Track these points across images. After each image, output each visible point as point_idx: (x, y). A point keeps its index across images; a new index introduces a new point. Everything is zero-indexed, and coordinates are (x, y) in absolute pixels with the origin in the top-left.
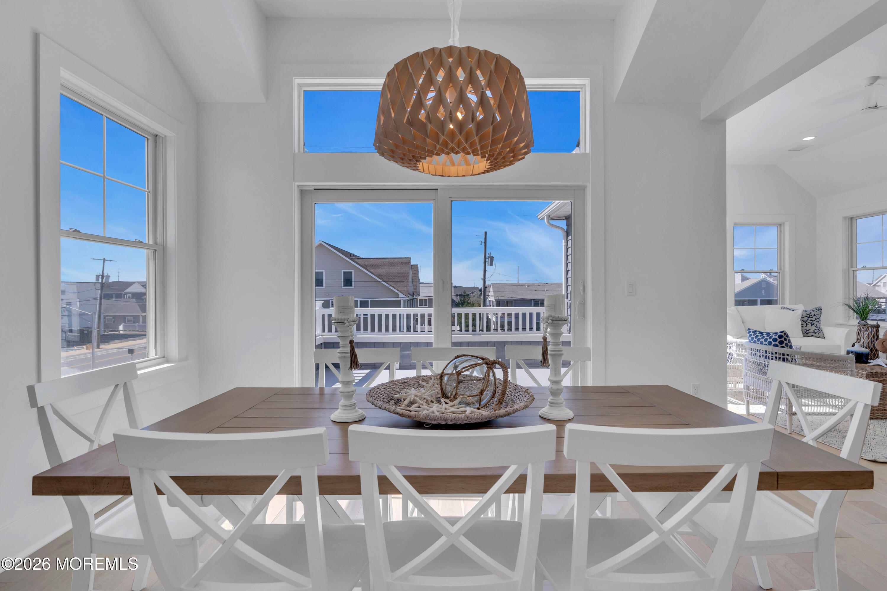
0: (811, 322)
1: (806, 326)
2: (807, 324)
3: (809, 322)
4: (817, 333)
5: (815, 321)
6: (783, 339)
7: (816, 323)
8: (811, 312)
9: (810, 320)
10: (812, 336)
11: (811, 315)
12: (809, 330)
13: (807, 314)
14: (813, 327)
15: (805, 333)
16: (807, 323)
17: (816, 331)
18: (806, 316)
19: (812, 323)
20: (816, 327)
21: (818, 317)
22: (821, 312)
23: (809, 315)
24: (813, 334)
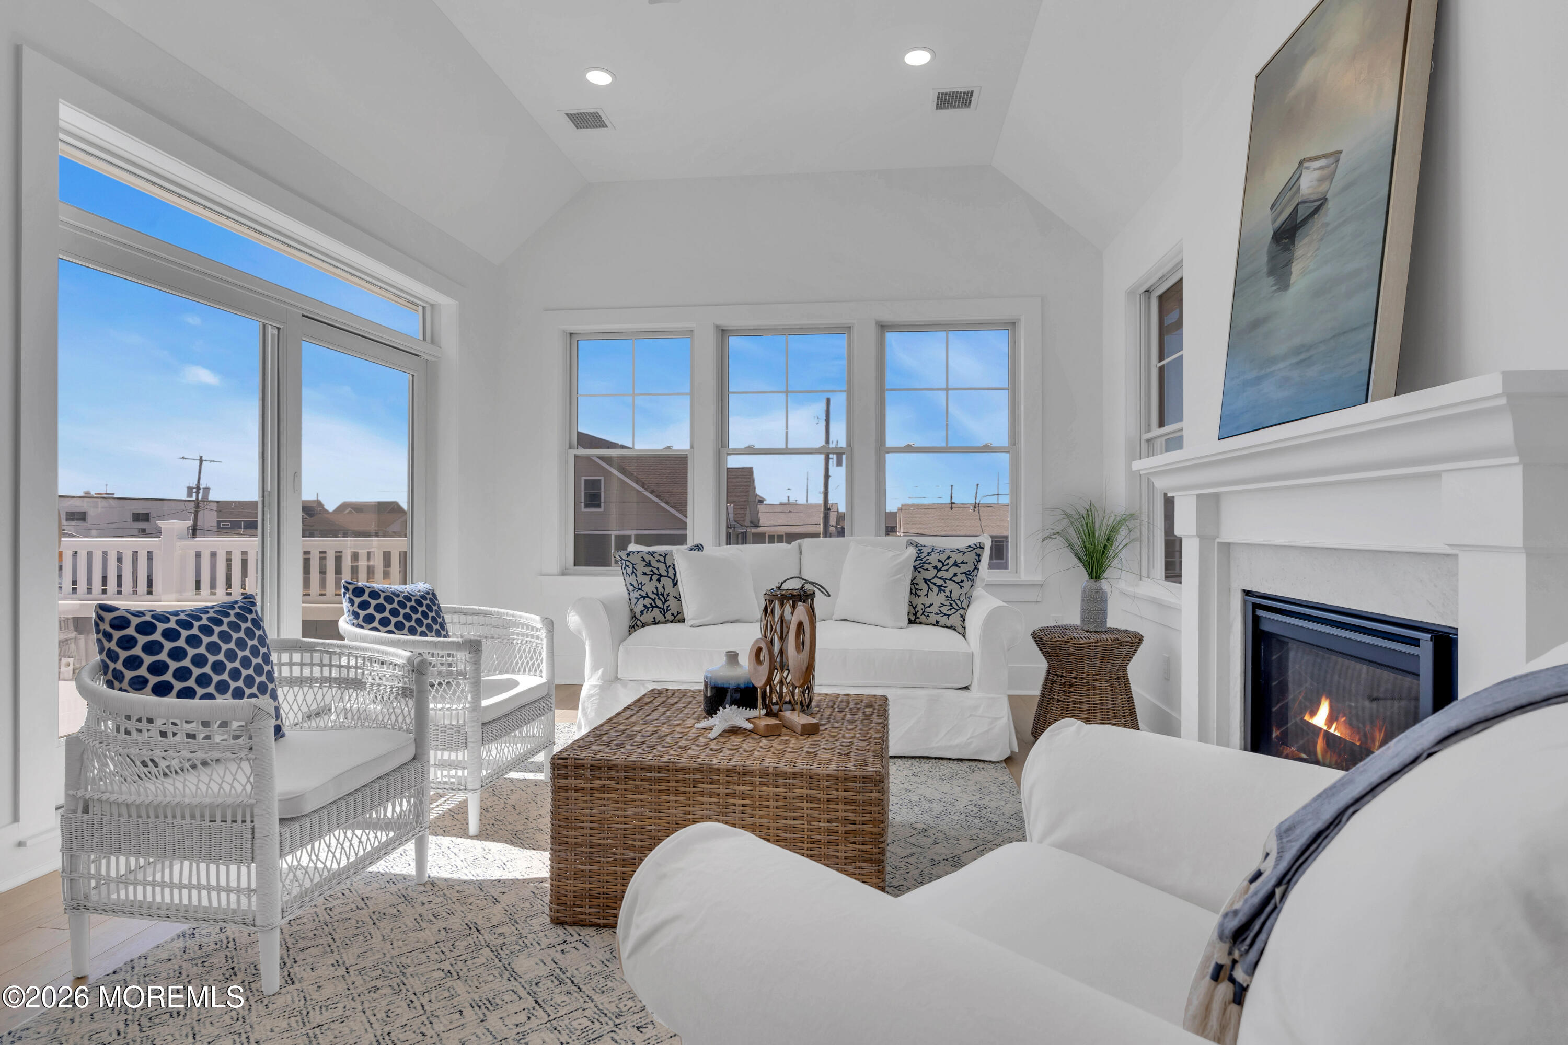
0: (941, 582)
1: (927, 595)
2: (929, 588)
3: (935, 584)
4: (945, 615)
5: (950, 580)
7: (951, 586)
8: (951, 554)
9: (940, 578)
10: (934, 622)
11: (948, 564)
12: (931, 605)
13: (939, 561)
14: (942, 598)
16: (932, 586)
17: (944, 609)
18: (935, 567)
19: (941, 585)
20: (949, 597)
21: (967, 567)
22: (979, 556)
23: (943, 563)
24: (938, 618)
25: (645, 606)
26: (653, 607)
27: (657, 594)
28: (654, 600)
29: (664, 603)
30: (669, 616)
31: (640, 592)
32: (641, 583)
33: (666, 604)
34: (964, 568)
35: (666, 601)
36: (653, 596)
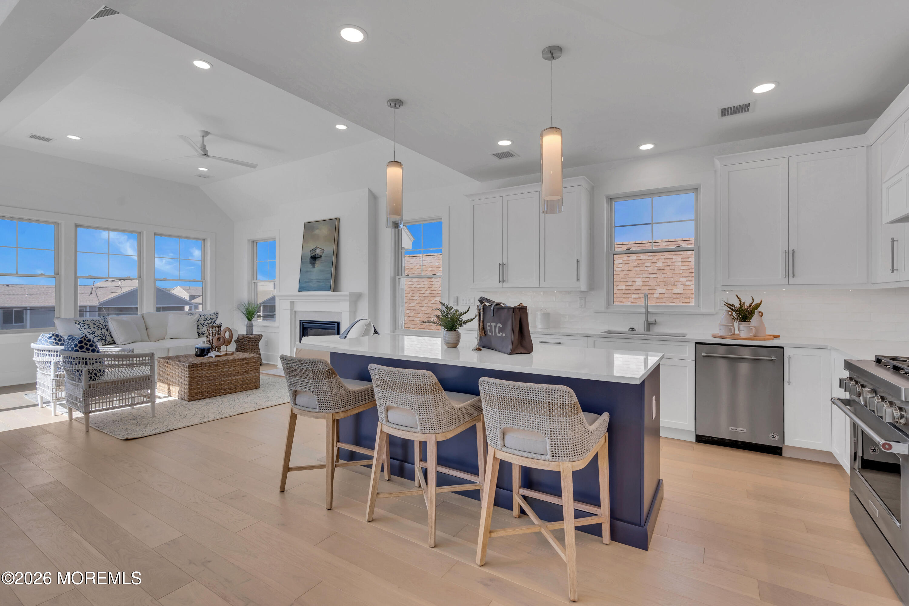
1: (203, 328)
2: (203, 326)
3: (205, 325)
5: (210, 323)
8: (208, 316)
11: (208, 319)
13: (205, 318)
15: (201, 334)
16: (204, 325)
18: (204, 320)
21: (215, 317)
22: (217, 315)
25: (98, 339)
26: (102, 340)
27: (102, 335)
28: (102, 337)
29: (105, 338)
30: (107, 343)
31: (94, 335)
32: (94, 331)
33: (106, 338)
34: (214, 320)
35: (106, 337)
36: (101, 336)
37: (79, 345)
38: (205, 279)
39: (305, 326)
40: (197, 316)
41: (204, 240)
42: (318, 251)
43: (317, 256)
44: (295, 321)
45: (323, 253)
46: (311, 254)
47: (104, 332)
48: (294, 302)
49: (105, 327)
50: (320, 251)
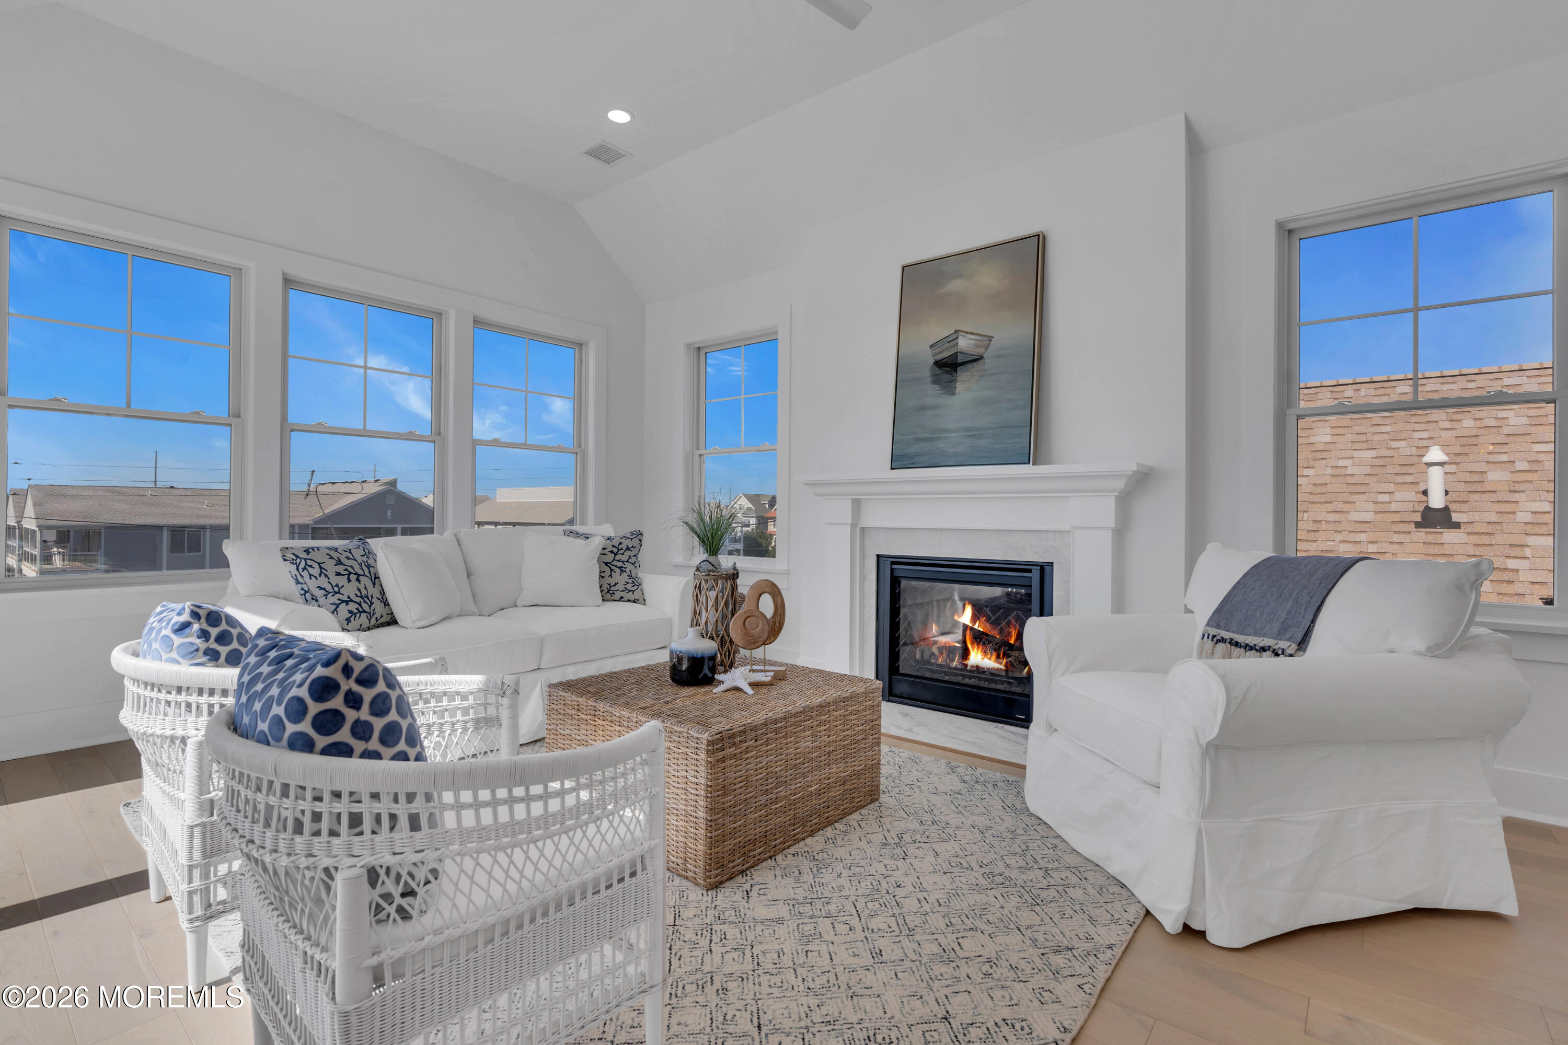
0: (620, 564)
1: (611, 575)
2: (611, 570)
3: (616, 566)
4: (631, 591)
5: (628, 561)
6: (337, 702)
7: (629, 567)
8: (622, 540)
9: (619, 561)
10: (622, 598)
11: (622, 549)
12: (616, 584)
13: (614, 546)
14: (625, 577)
15: (607, 592)
16: (613, 568)
17: (629, 587)
18: (612, 552)
19: (622, 567)
20: (630, 576)
21: (635, 551)
22: (641, 541)
23: (617, 548)
24: (623, 594)
25: (350, 612)
26: (360, 612)
27: (361, 597)
28: (360, 604)
29: (370, 607)
30: (373, 621)
31: (337, 596)
32: (337, 586)
33: (372, 608)
35: (372, 604)
36: (358, 600)
37: (314, 708)
38: (583, 446)
39: (897, 574)
40: (596, 543)
41: (582, 344)
42: (964, 343)
43: (960, 359)
44: (863, 556)
45: (987, 347)
46: (934, 355)
47: (365, 588)
48: (859, 500)
49: (367, 574)
50: (972, 342)
